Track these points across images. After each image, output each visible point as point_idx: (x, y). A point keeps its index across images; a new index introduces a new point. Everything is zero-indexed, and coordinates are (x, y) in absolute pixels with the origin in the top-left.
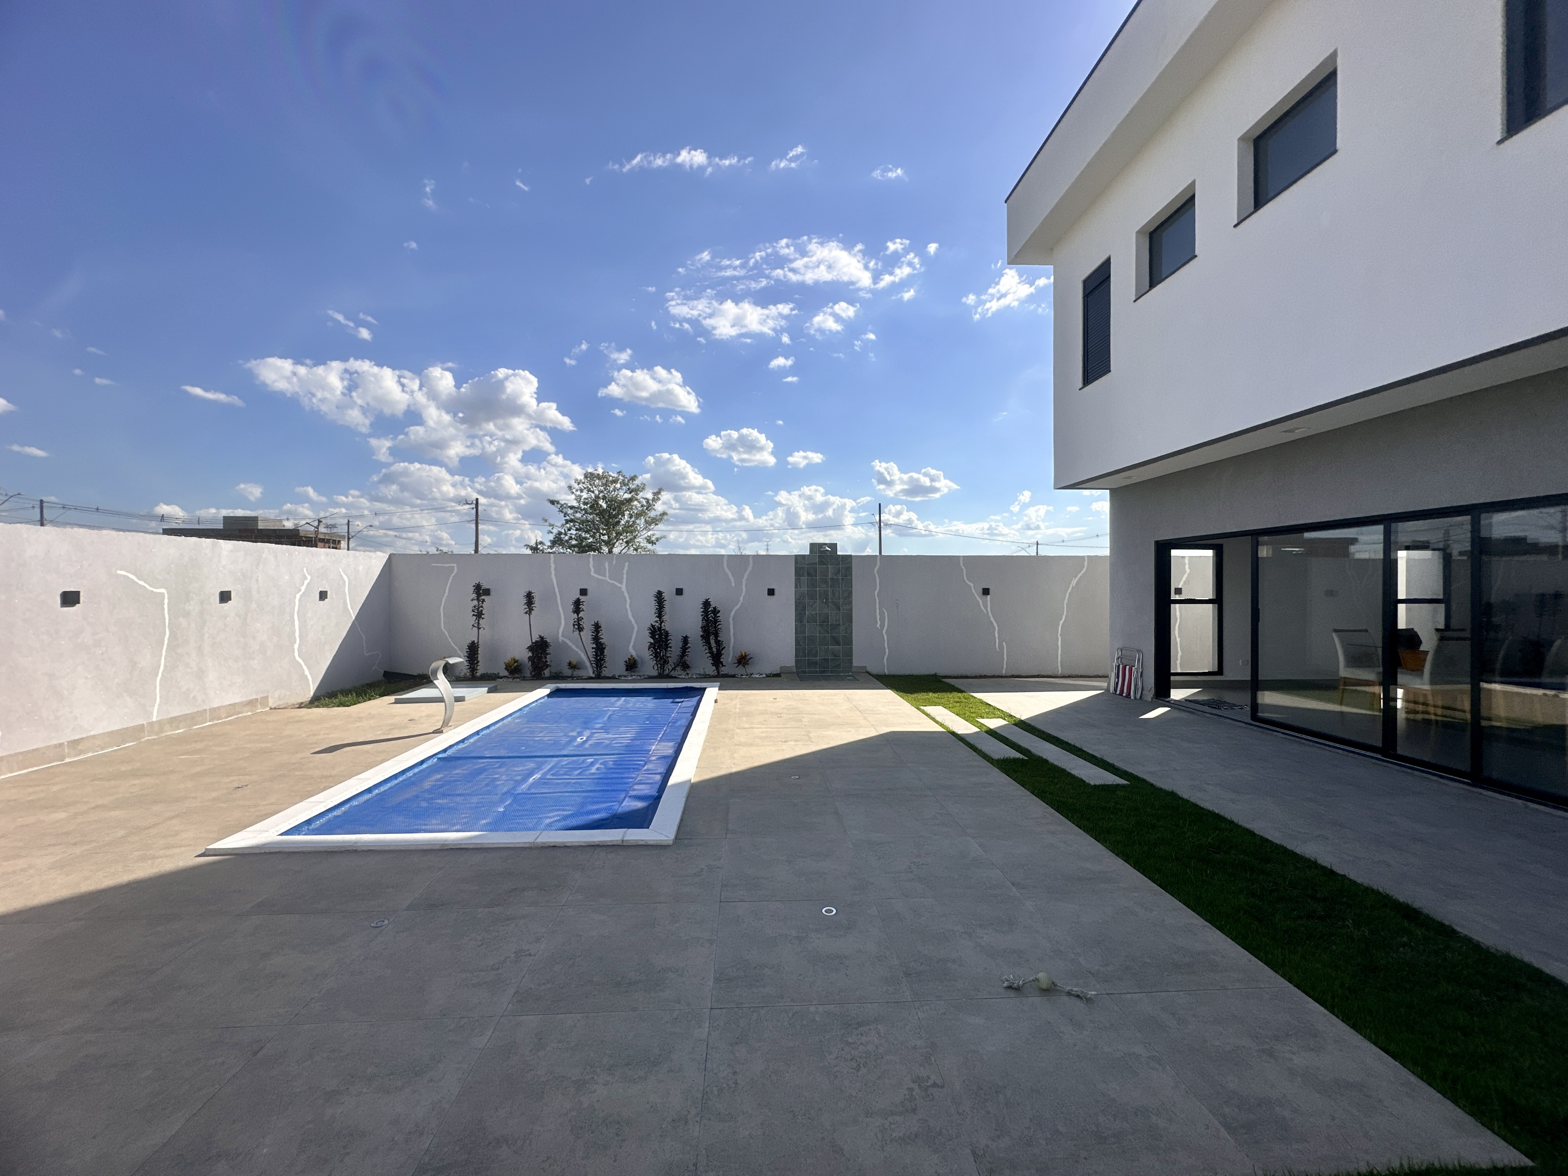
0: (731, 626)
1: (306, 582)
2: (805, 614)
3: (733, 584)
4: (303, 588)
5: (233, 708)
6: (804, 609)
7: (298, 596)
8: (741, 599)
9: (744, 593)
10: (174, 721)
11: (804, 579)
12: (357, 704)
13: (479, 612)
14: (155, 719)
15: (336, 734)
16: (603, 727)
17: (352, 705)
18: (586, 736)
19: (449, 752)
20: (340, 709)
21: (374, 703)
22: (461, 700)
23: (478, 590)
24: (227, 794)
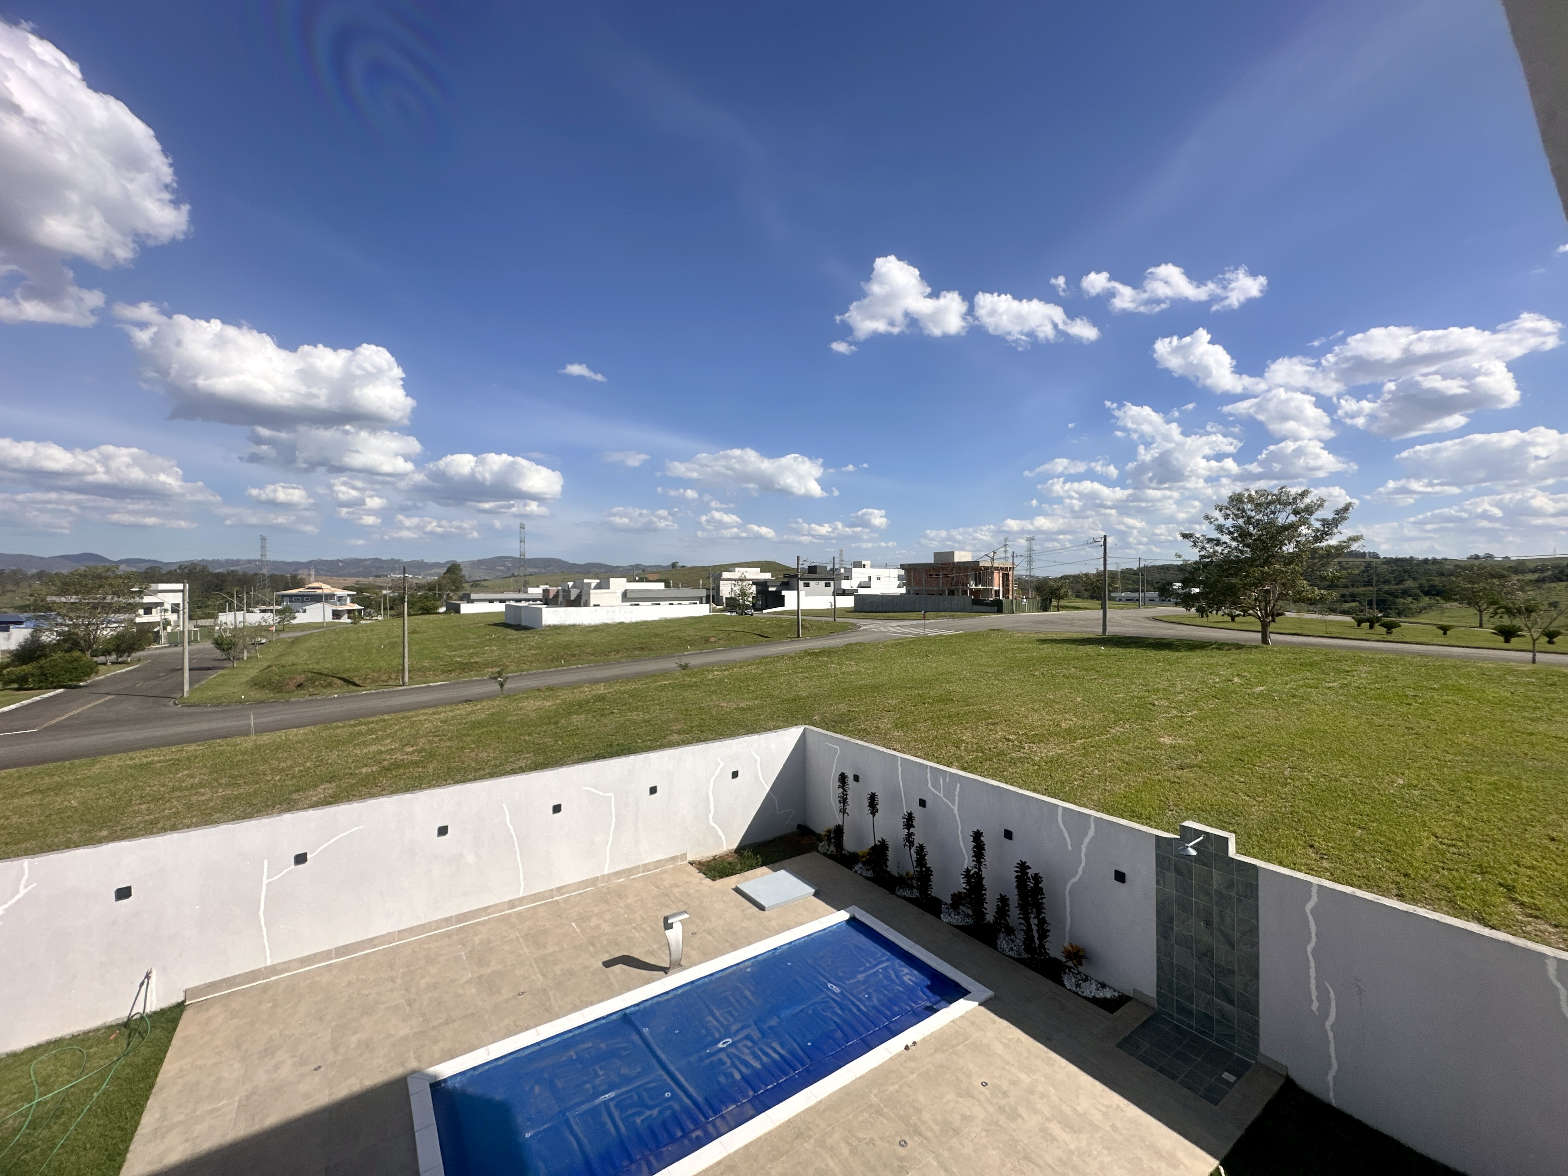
0: (1068, 901)
1: (719, 768)
2: (1172, 929)
3: (1070, 848)
4: (717, 773)
5: (659, 864)
6: (1171, 920)
7: (713, 779)
8: (1080, 870)
9: (1083, 864)
10: (617, 874)
11: (1171, 875)
12: (727, 876)
13: (844, 800)
14: (605, 873)
15: (642, 934)
16: (770, 1028)
17: (721, 877)
18: (736, 1039)
19: (642, 1006)
20: (708, 881)
21: (733, 881)
22: (762, 908)
23: (843, 778)
24: (507, 1001)
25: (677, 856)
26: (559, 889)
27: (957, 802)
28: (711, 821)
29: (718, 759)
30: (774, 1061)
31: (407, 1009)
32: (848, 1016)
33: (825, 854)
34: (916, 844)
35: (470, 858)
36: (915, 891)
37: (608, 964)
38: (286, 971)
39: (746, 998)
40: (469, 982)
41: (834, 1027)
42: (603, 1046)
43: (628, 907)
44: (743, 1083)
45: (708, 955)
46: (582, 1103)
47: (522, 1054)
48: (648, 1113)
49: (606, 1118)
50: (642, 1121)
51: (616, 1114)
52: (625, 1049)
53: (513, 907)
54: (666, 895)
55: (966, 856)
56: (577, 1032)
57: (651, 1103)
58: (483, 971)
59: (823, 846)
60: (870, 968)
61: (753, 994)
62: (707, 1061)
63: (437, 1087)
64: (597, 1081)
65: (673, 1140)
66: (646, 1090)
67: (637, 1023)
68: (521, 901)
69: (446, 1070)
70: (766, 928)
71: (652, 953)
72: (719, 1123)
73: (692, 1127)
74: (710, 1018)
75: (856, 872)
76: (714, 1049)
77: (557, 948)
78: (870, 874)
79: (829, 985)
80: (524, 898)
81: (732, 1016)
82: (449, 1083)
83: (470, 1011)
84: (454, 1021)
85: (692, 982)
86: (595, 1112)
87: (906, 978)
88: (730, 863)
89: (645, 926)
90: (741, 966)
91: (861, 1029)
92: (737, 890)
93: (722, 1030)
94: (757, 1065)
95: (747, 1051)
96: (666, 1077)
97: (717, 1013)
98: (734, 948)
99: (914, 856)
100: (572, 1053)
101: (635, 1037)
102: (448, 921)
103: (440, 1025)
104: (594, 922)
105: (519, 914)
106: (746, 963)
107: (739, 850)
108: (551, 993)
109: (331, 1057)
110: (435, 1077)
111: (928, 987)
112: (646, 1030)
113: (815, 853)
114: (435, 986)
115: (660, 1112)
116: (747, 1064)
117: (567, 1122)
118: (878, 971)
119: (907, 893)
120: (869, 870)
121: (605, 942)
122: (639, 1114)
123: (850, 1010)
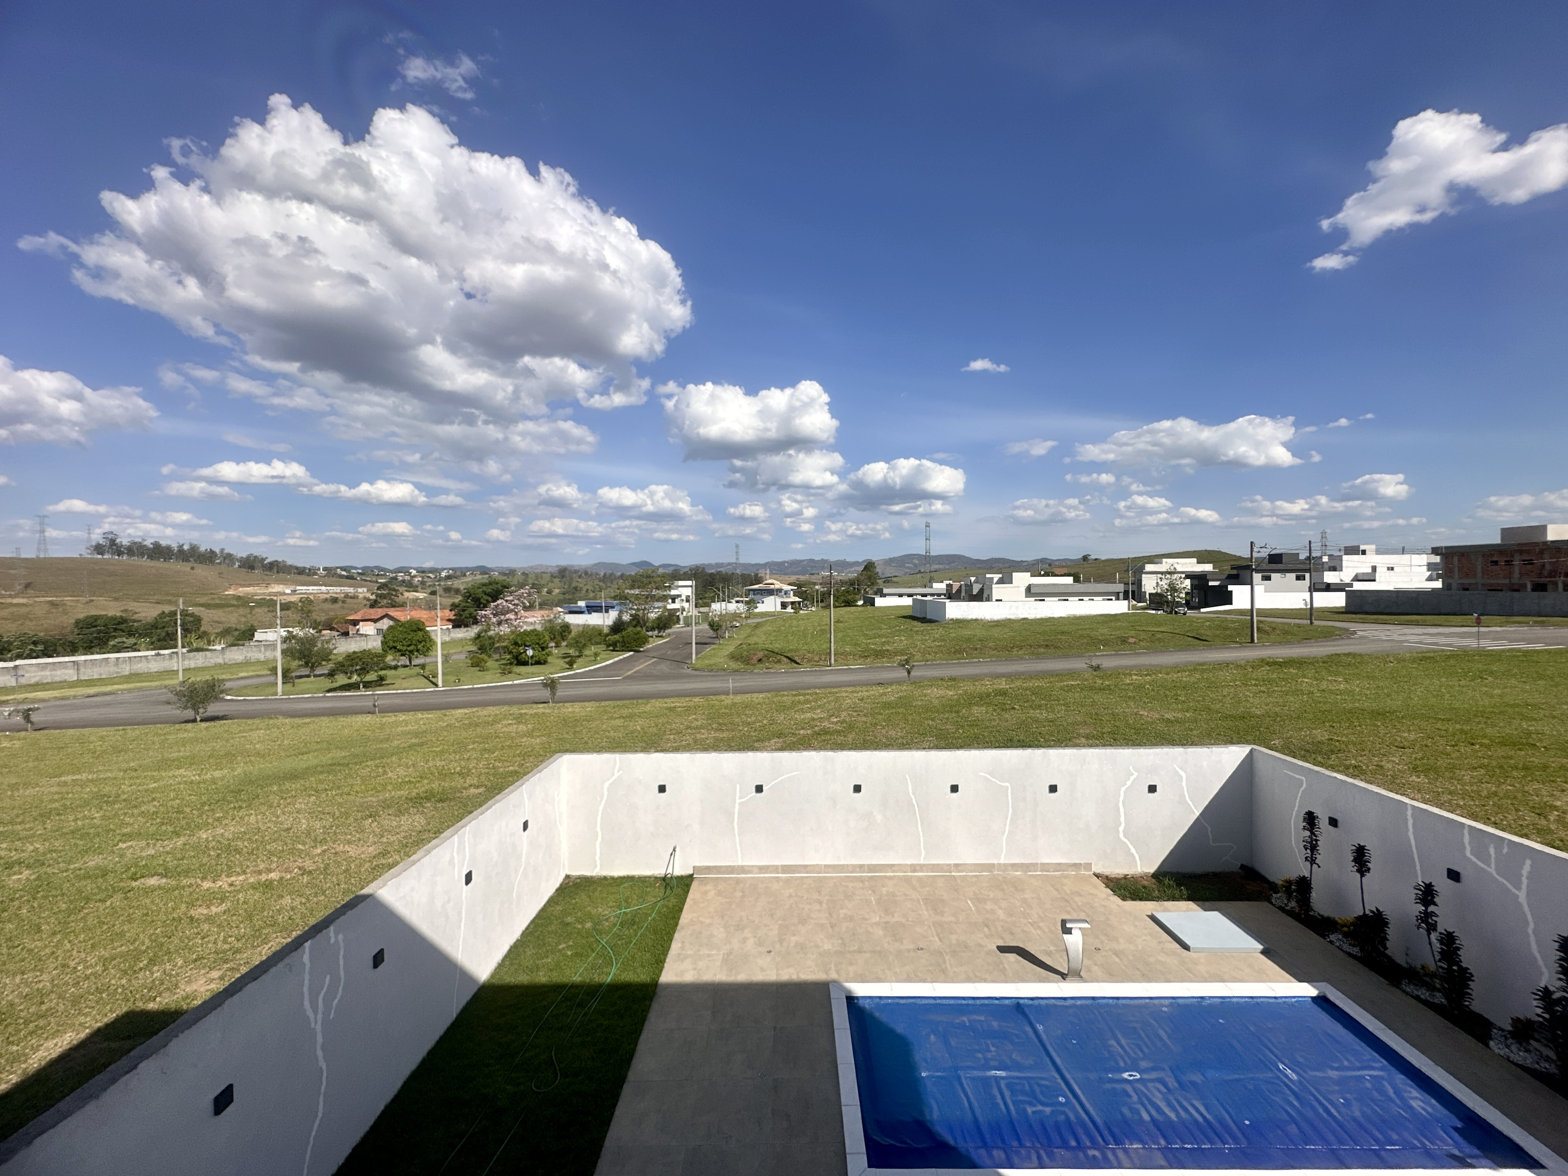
1: (1132, 778)
4: (1129, 783)
5: (1059, 867)
7: (1123, 789)
10: (1014, 866)
12: (1141, 900)
13: (1312, 846)
14: (1002, 862)
15: (1039, 932)
16: (1193, 1083)
17: (1134, 900)
18: (1145, 1076)
19: (1036, 1002)
20: (1116, 900)
21: (1149, 907)
22: (1186, 947)
23: (1311, 819)
24: (909, 951)
25: (1081, 864)
26: (957, 865)
27: (1524, 886)
28: (1121, 835)
29: (1131, 768)
30: (1196, 1121)
31: (830, 930)
32: (1310, 1114)
33: (1282, 909)
34: (1440, 929)
35: (879, 818)
36: (1438, 994)
37: (1003, 949)
38: (750, 872)
39: (1161, 1039)
40: (877, 924)
41: (1285, 1116)
42: (995, 1024)
43: (1024, 901)
44: (1152, 1127)
45: (1112, 977)
46: (974, 1068)
47: (918, 1001)
48: (1040, 1108)
49: (996, 1092)
50: (1033, 1112)
51: (1007, 1094)
52: (1017, 1036)
53: (915, 871)
54: (1067, 901)
55: (1544, 970)
56: (970, 1002)
57: (1042, 1099)
58: (888, 918)
59: (1279, 898)
60: (1348, 1069)
61: (1169, 1037)
62: (1108, 1086)
63: (851, 1000)
64: (989, 1055)
65: (1065, 1146)
66: (1039, 1085)
67: (1032, 1018)
68: (922, 867)
69: (861, 990)
70: (1189, 970)
71: (1049, 954)
72: (1120, 1154)
73: (1088, 1144)
74: (1113, 1042)
75: (1331, 942)
76: (1117, 1076)
77: (953, 919)
78: (1355, 951)
79: (1281, 1066)
80: (924, 865)
81: (1142, 1051)
82: (861, 1002)
83: (878, 948)
84: (865, 952)
85: (1093, 998)
86: (986, 1081)
87: (1414, 1104)
88: (1144, 887)
89: (1041, 924)
90: (1156, 1002)
91: (1330, 1137)
92: (1153, 918)
93: (1129, 1062)
94: (1172, 1116)
95: (1159, 1095)
96: (1060, 1080)
97: (1123, 1041)
98: (1147, 978)
99: (1437, 945)
100: (965, 1019)
101: (1028, 1029)
102: (861, 867)
103: (854, 951)
104: (989, 906)
105: (919, 879)
106: (1163, 1001)
107: (1157, 876)
108: (947, 958)
109: (777, 946)
110: (850, 992)
111: (1456, 1129)
112: (1040, 1028)
113: (1266, 904)
114: (851, 919)
115: (1053, 1112)
116: (1158, 1109)
117: (959, 1079)
118: (1363, 1077)
119: (1424, 993)
120: (1354, 946)
121: (1000, 929)
122: (1031, 1104)
123: (1313, 1108)
